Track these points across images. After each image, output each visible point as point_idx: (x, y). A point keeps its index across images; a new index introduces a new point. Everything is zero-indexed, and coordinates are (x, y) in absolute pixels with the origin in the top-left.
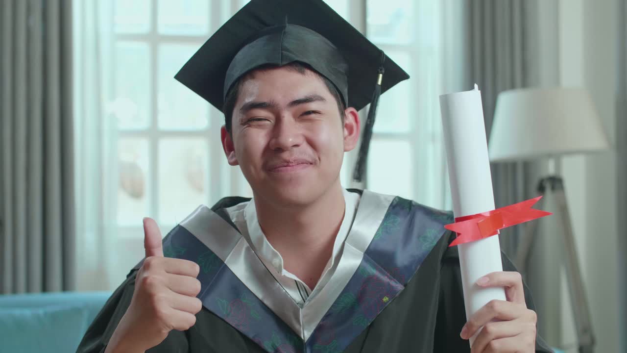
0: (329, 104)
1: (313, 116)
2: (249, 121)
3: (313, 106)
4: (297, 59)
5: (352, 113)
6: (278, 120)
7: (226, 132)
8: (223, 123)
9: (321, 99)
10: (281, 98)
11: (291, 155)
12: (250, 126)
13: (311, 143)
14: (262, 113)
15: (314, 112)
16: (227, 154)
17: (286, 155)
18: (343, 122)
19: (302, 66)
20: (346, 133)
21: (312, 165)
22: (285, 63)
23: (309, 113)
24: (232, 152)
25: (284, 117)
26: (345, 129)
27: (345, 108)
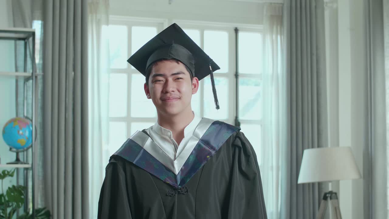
0: (186, 75)
1: (180, 80)
2: (155, 81)
3: (180, 76)
4: (175, 57)
5: (196, 79)
6: (167, 81)
7: (146, 86)
8: (145, 82)
9: (184, 73)
10: (168, 73)
11: (171, 95)
12: (155, 83)
13: (179, 91)
14: (160, 78)
15: (181, 78)
16: (147, 95)
17: (168, 95)
18: (192, 82)
19: (178, 61)
20: (193, 87)
21: (179, 99)
22: (170, 58)
23: (178, 79)
24: (149, 94)
25: (169, 80)
26: (193, 85)
27: (193, 77)
